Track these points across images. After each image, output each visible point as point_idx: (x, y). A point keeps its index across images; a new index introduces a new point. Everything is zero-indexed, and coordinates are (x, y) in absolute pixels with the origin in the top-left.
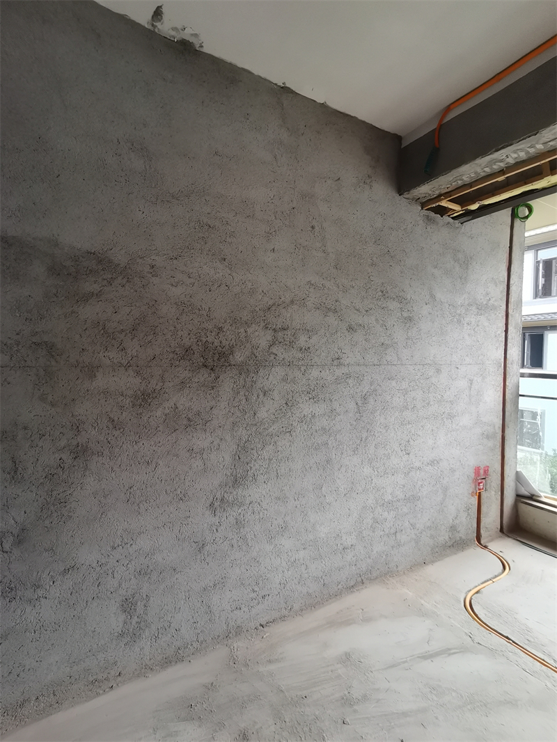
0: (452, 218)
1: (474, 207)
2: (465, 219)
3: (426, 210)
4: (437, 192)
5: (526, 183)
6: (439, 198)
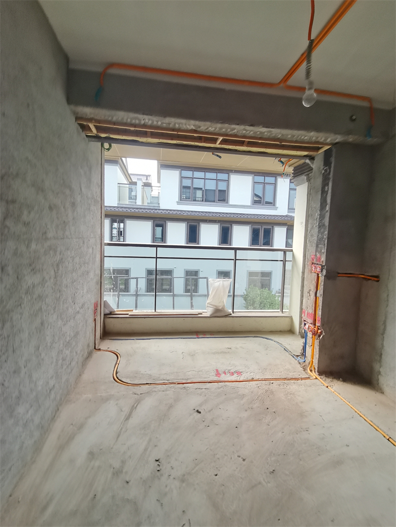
0: (86, 136)
1: (103, 135)
2: (93, 139)
3: (78, 123)
4: (92, 116)
5: (137, 136)
6: (90, 120)
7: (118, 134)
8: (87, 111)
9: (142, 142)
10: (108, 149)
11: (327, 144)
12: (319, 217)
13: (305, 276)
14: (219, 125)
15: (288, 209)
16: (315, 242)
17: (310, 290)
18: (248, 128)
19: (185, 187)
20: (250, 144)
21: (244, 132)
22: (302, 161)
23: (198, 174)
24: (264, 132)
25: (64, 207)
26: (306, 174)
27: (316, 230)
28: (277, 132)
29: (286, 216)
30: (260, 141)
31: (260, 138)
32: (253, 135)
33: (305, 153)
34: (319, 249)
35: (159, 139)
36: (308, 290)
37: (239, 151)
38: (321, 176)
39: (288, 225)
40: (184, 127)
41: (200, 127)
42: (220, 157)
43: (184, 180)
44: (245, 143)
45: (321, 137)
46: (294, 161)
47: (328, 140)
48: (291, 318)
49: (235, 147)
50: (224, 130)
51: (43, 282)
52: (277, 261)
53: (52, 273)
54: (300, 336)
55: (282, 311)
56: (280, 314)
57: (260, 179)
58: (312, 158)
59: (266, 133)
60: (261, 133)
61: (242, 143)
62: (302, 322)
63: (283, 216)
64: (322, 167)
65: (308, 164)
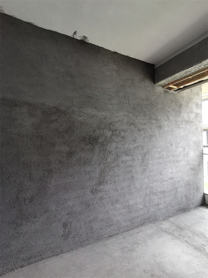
0: (174, 91)
1: (182, 87)
5: (199, 78)
7: (188, 83)
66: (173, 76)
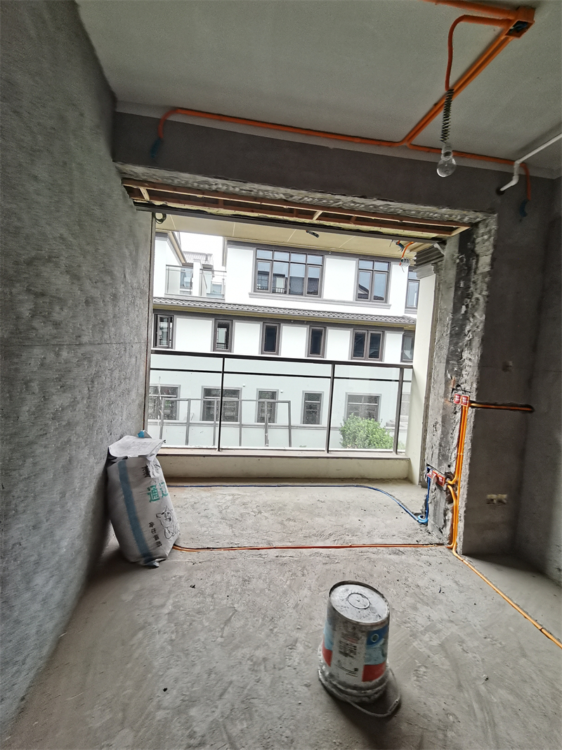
0: (134, 202)
1: (158, 203)
2: (144, 208)
3: (125, 186)
4: (146, 177)
5: (205, 205)
6: (143, 182)
7: (179, 202)
8: (139, 170)
9: (211, 214)
10: (162, 221)
11: (464, 224)
12: (450, 322)
13: (430, 404)
14: (319, 195)
15: (406, 307)
16: (445, 357)
17: (436, 423)
18: (357, 200)
19: (261, 273)
20: (359, 221)
21: (352, 204)
22: (428, 245)
23: (279, 256)
24: (380, 206)
25: (104, 301)
26: (433, 262)
27: (447, 340)
28: (396, 206)
29: (403, 318)
30: (373, 218)
31: (374, 214)
32: (363, 209)
33: (434, 235)
34: (450, 367)
35: (235, 210)
36: (433, 423)
37: (343, 229)
38: (455, 266)
39: (405, 331)
40: (271, 195)
41: (292, 196)
42: (317, 236)
43: (260, 264)
44: (353, 219)
45: (456, 214)
46: (416, 244)
47: (466, 219)
48: (408, 460)
49: (338, 224)
50: (324, 201)
51: (74, 403)
52: (391, 380)
53: (86, 391)
54: (420, 486)
55: (396, 452)
56: (393, 455)
57: (368, 265)
58: (443, 242)
59: (381, 208)
60: (375, 206)
61: (348, 219)
62: (425, 467)
63: (399, 318)
64: (456, 255)
65: (437, 249)
66: (174, 174)
